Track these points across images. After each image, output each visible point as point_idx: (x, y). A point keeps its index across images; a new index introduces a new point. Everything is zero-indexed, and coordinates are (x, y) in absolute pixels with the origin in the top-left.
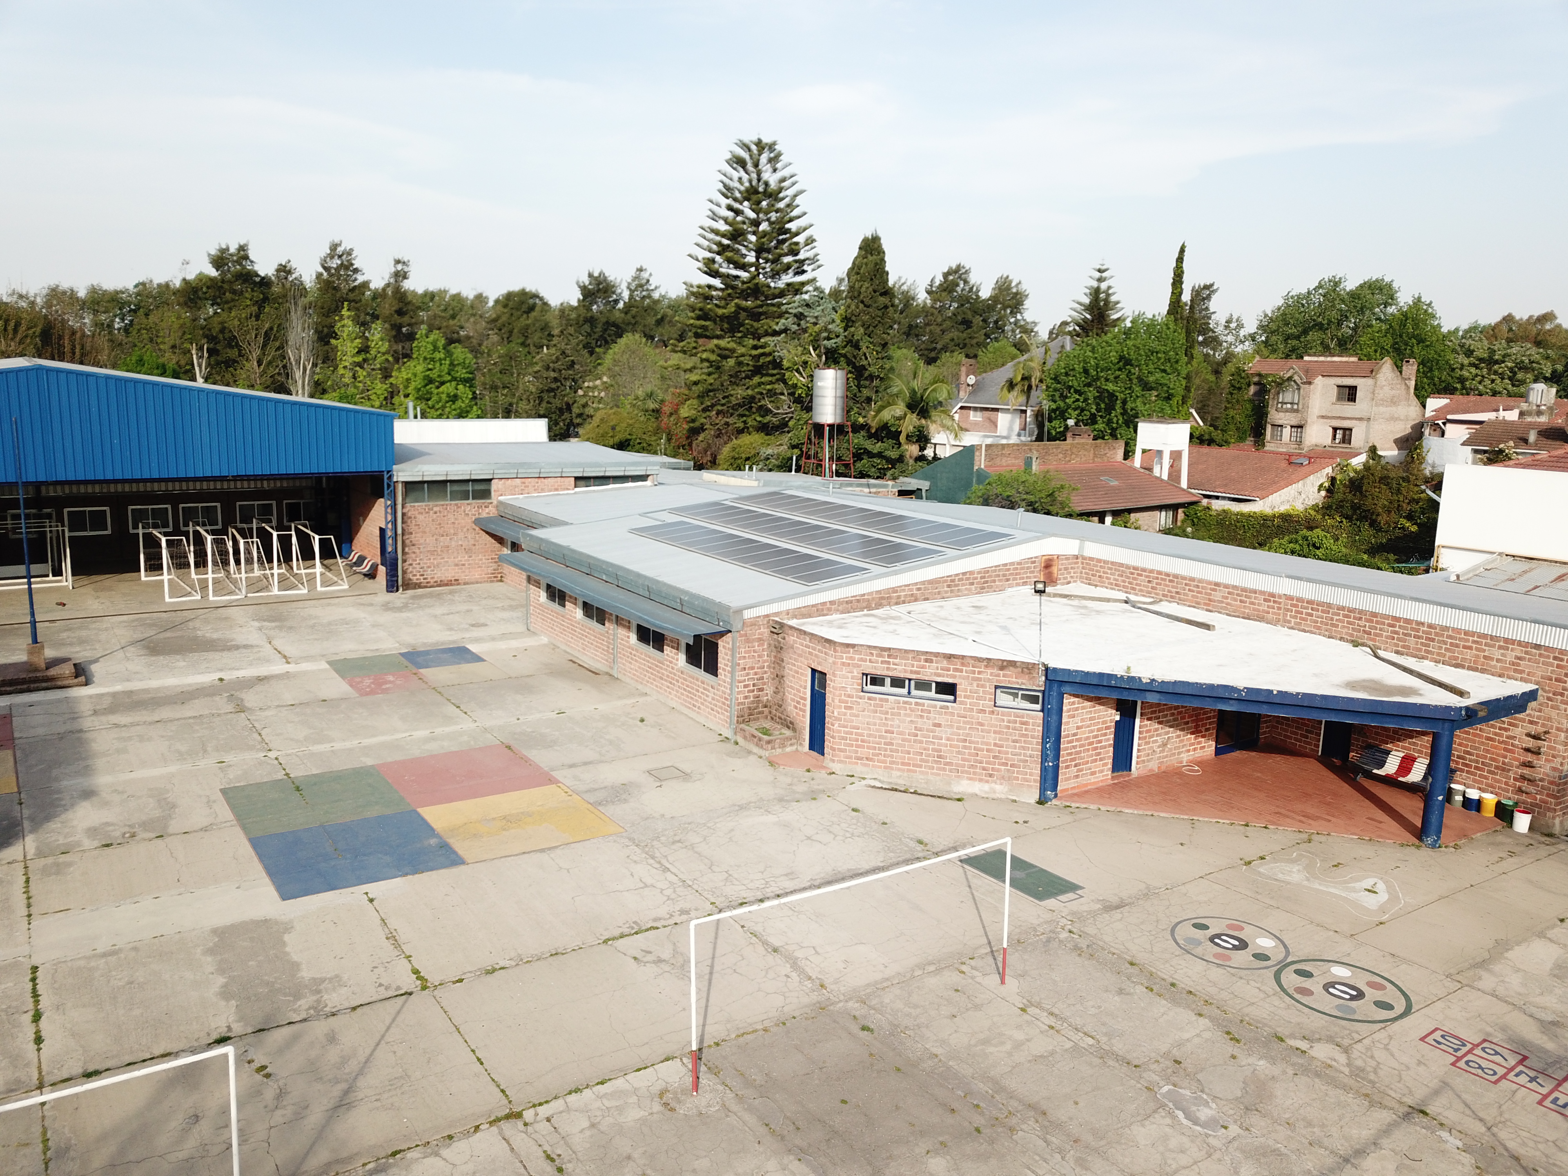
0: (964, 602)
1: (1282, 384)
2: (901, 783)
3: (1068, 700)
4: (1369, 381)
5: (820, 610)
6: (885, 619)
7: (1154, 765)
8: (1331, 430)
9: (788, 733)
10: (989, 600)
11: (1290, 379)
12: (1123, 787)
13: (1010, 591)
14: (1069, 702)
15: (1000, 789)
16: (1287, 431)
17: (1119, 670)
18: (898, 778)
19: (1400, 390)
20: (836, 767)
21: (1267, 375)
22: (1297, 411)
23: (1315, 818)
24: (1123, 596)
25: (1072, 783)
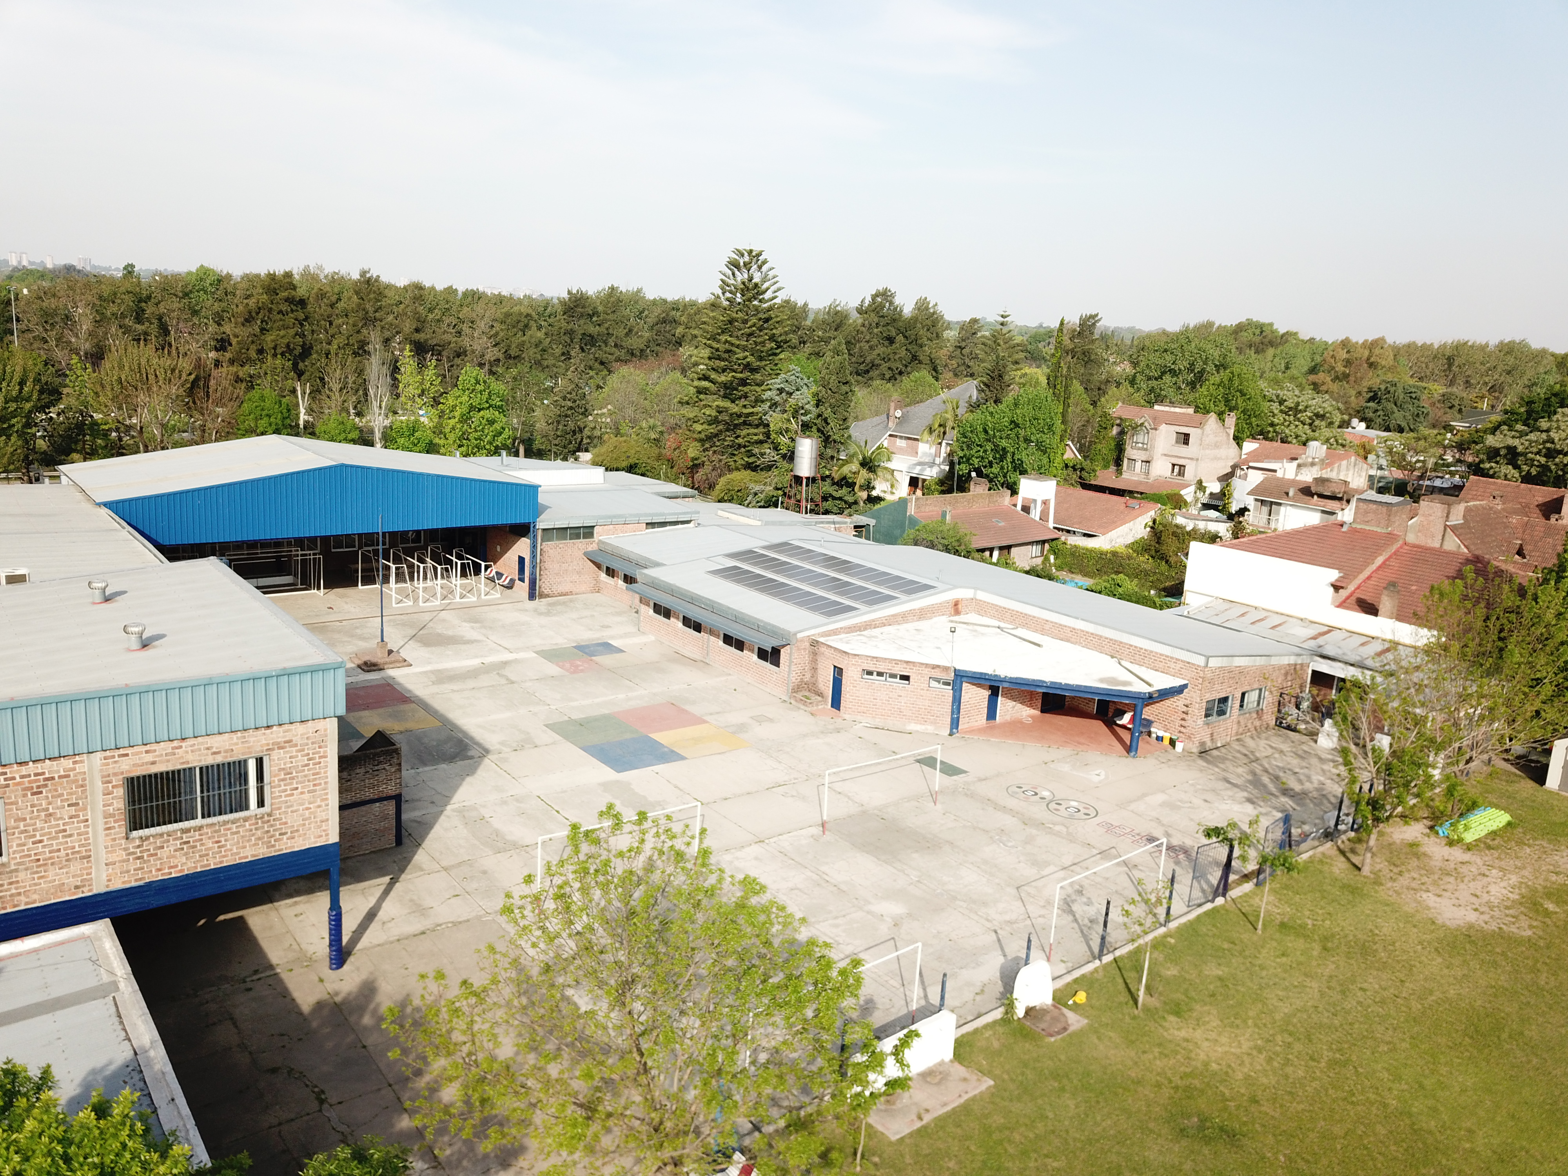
0: (911, 626)
1: (1136, 428)
2: (880, 725)
3: (965, 685)
4: (1198, 431)
5: (835, 632)
6: (870, 637)
7: (1008, 718)
8: (1170, 466)
9: (820, 698)
10: (923, 625)
11: (1142, 425)
12: (992, 728)
13: (935, 619)
14: (966, 686)
15: (930, 728)
16: (1138, 464)
17: (990, 671)
18: (878, 722)
19: (1222, 437)
20: (847, 716)
21: (1126, 420)
22: (1146, 450)
23: (1083, 744)
24: (997, 623)
25: (966, 726)
